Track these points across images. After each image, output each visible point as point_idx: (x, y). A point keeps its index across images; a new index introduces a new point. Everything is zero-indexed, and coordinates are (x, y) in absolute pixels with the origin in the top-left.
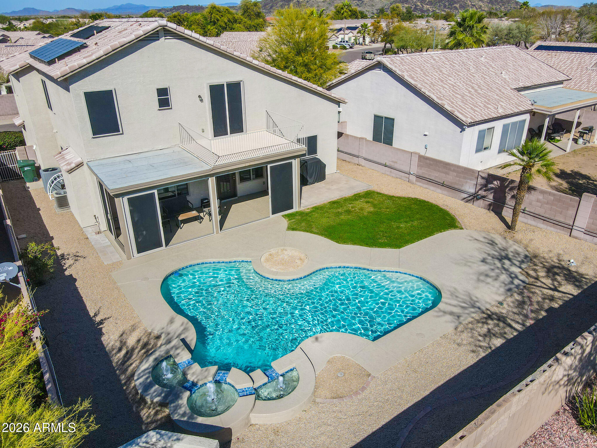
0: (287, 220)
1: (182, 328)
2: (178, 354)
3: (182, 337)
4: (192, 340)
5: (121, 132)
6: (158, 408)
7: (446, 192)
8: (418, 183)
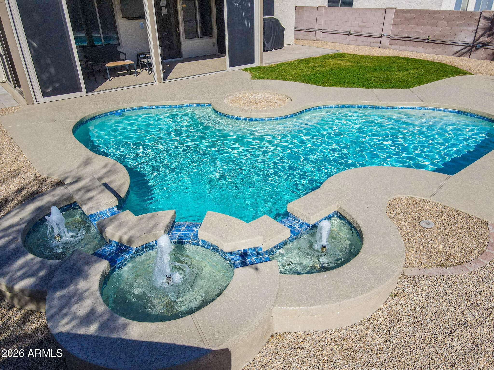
0: (249, 72)
1: (105, 170)
2: (90, 199)
3: (105, 181)
4: (122, 185)
6: (31, 307)
7: (430, 50)
8: (393, 47)
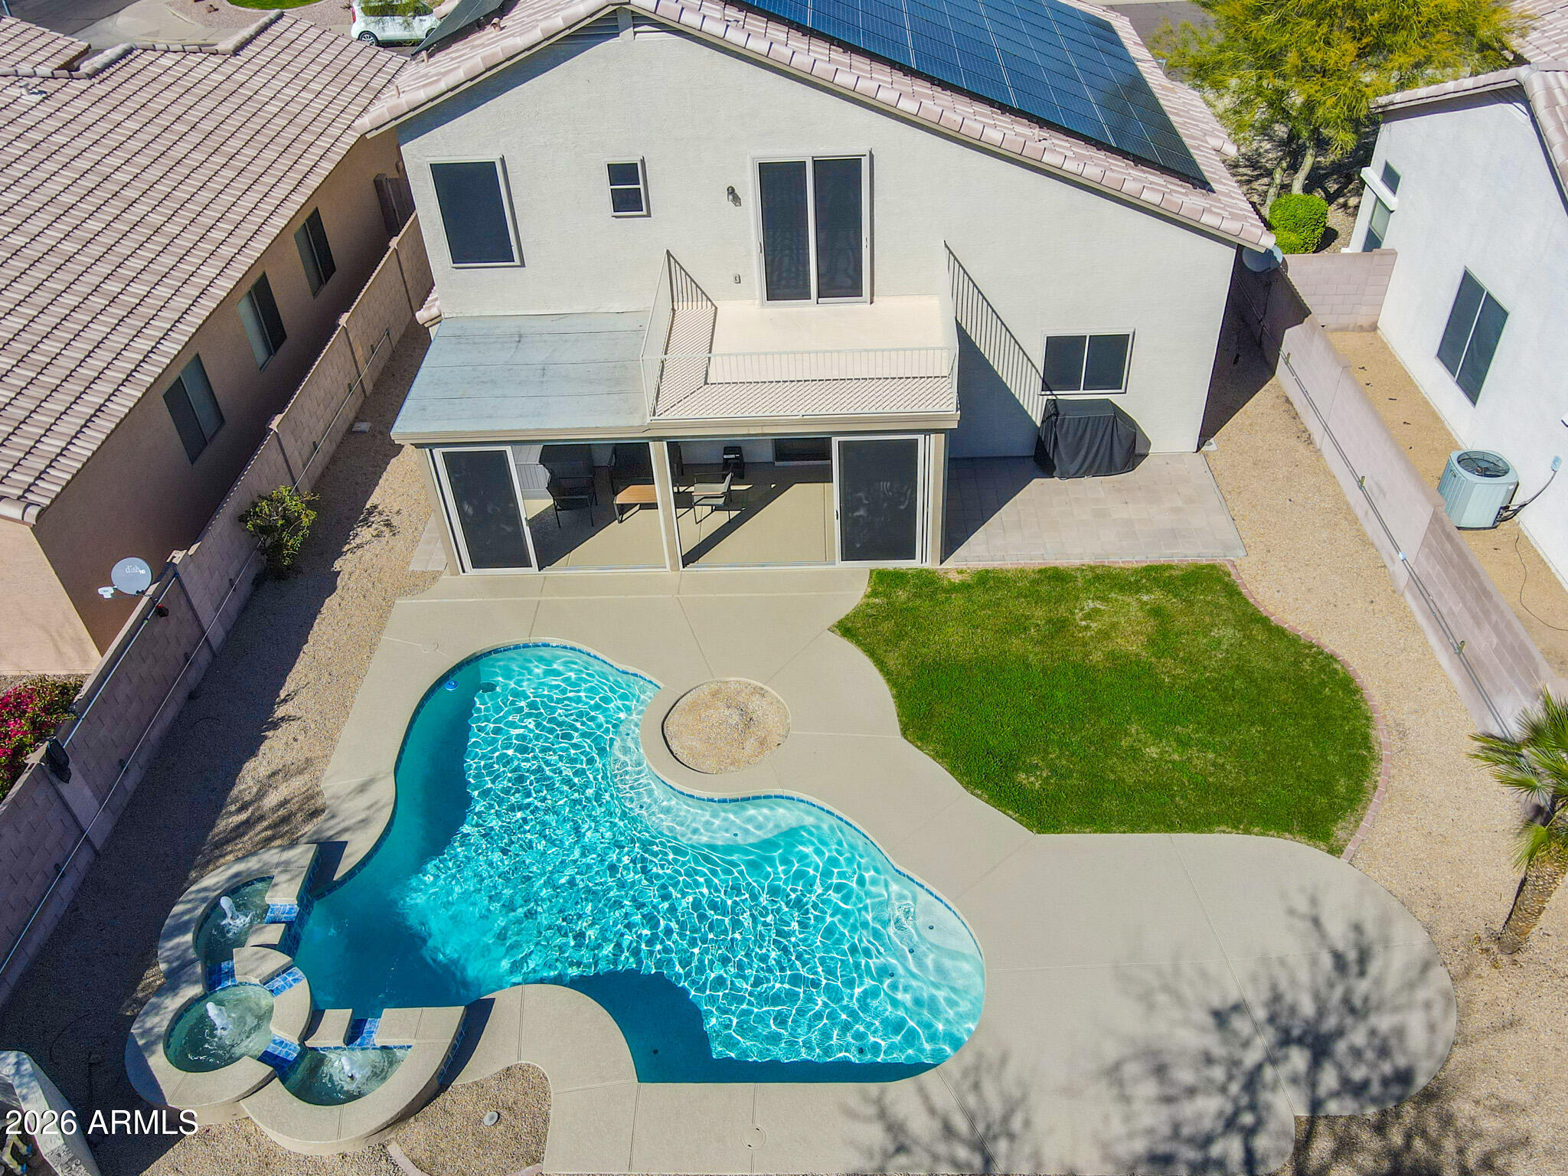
3: (345, 837)
5: (517, 262)
8: (1410, 599)
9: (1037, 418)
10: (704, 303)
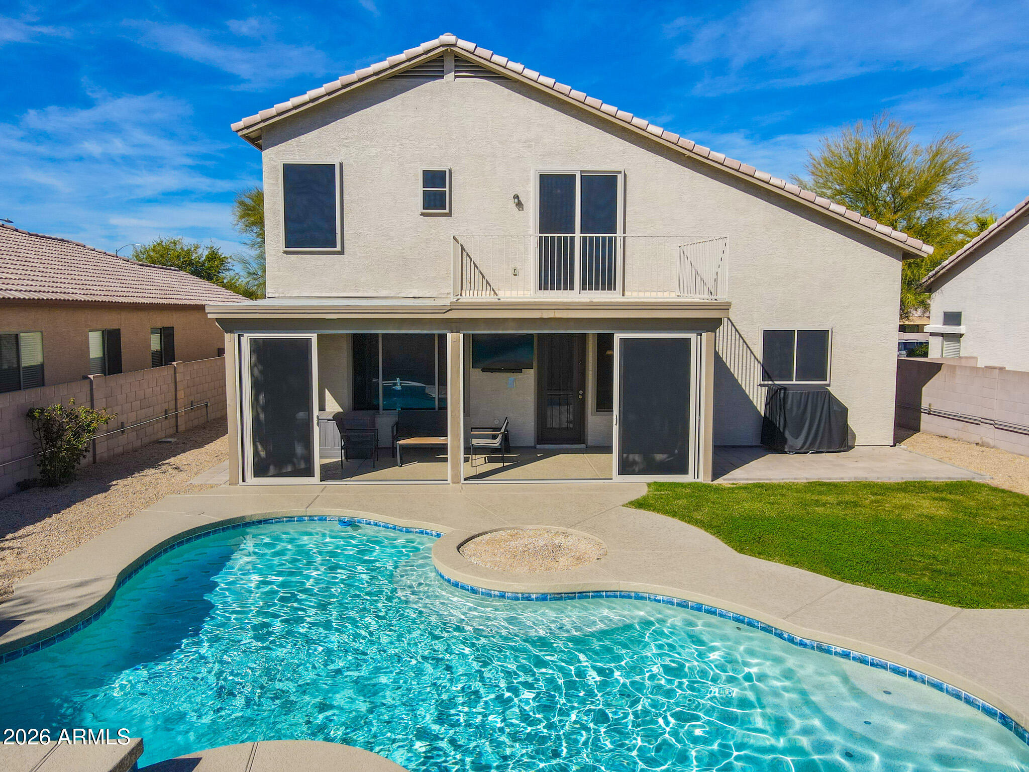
5: (338, 248)
9: (761, 407)
10: (488, 292)
